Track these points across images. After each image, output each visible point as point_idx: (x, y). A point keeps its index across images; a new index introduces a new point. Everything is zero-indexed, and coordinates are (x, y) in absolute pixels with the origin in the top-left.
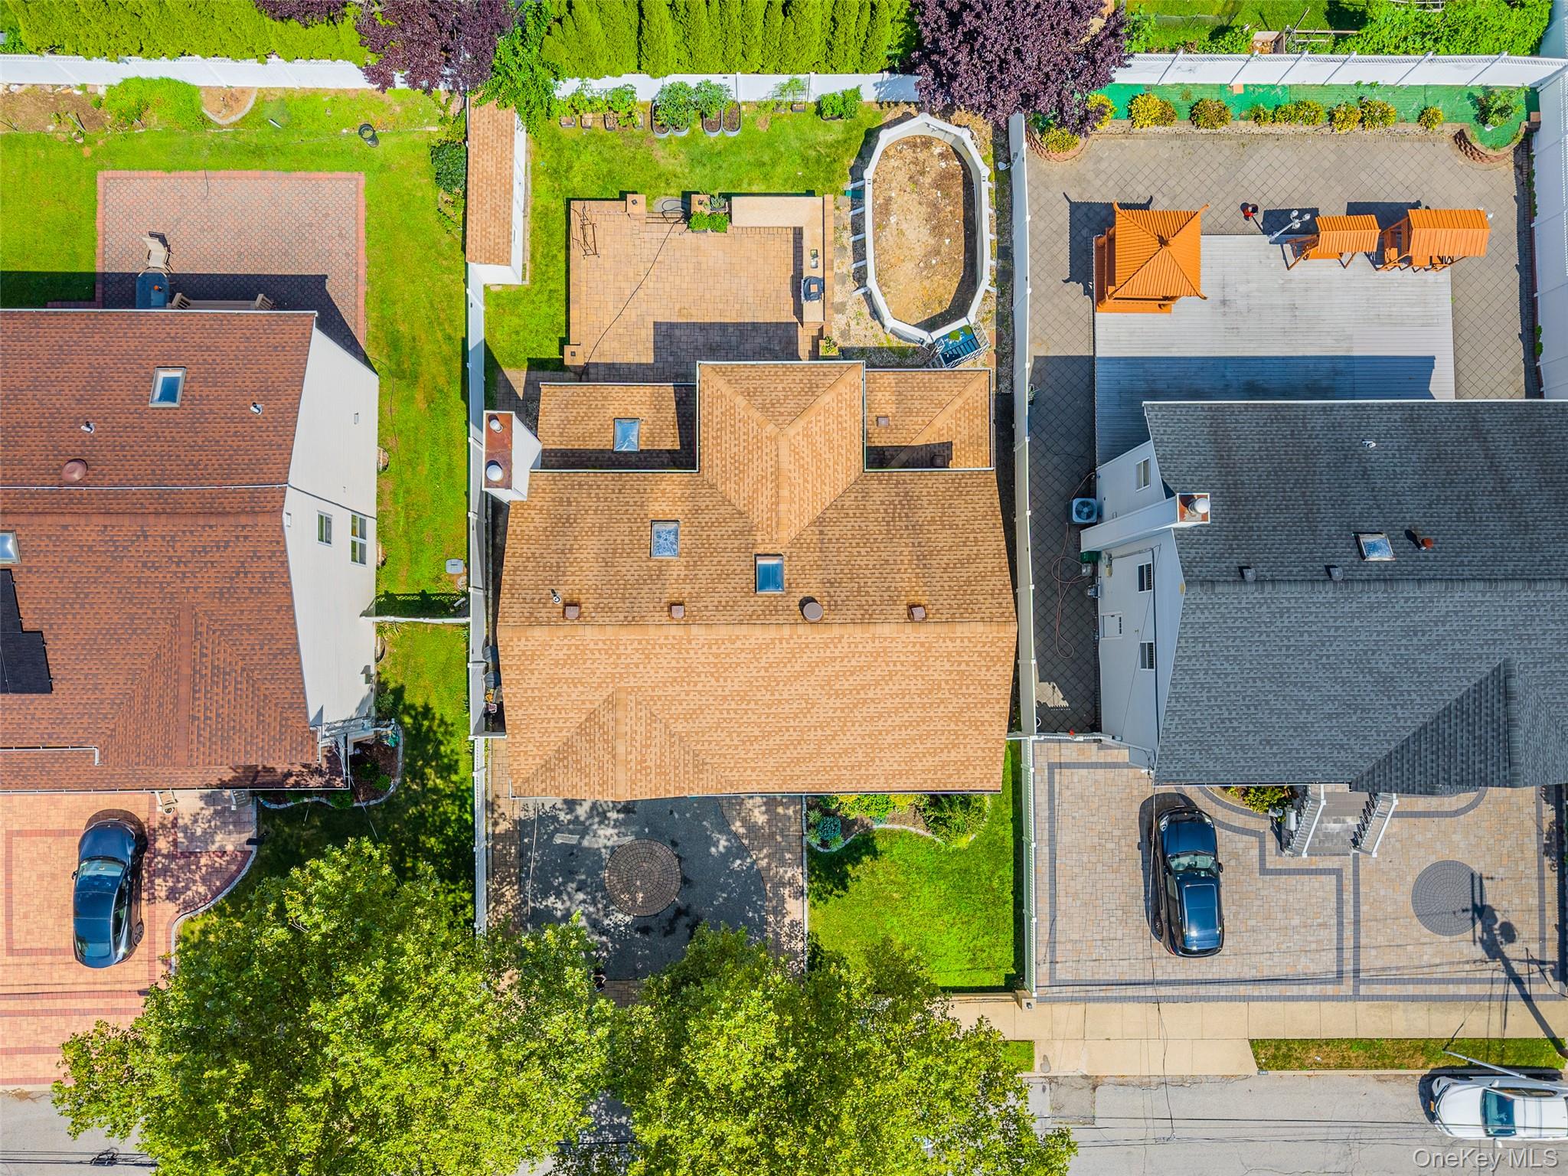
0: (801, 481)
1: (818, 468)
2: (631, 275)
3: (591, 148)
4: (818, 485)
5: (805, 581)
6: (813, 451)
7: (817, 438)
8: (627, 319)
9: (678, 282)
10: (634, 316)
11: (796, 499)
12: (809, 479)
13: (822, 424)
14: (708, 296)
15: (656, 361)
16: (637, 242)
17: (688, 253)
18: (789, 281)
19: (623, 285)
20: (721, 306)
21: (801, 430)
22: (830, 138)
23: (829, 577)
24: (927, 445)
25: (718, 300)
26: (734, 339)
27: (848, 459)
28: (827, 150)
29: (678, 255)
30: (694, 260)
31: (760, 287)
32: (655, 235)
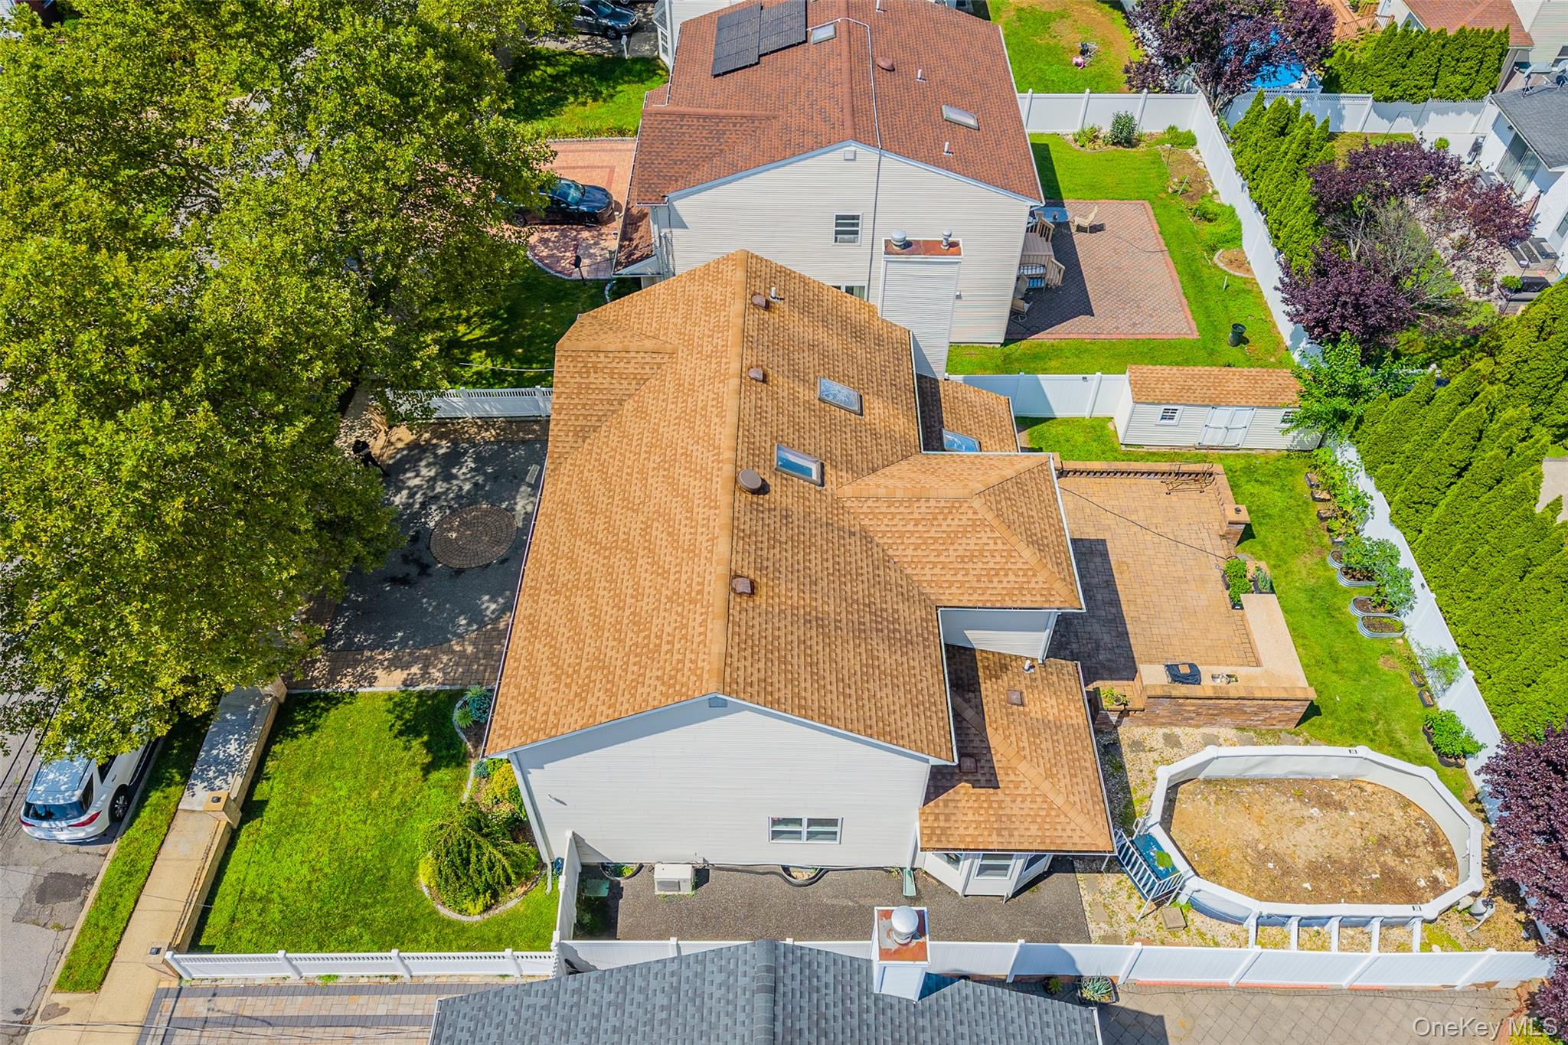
0: (916, 516)
1: (936, 540)
2: (1155, 521)
3: (1291, 501)
4: (913, 540)
5: (790, 494)
6: (956, 532)
7: (973, 540)
8: (1104, 517)
9: (1158, 561)
10: (1108, 522)
11: (893, 509)
12: (920, 528)
13: (992, 547)
14: (1149, 589)
16: (1194, 528)
17: (1196, 571)
19: (1141, 513)
20: (1140, 601)
21: (980, 516)
23: (795, 517)
24: (989, 748)
25: (1146, 598)
27: (951, 584)
29: (1191, 562)
30: (1189, 577)
31: (1175, 641)
32: (1207, 542)
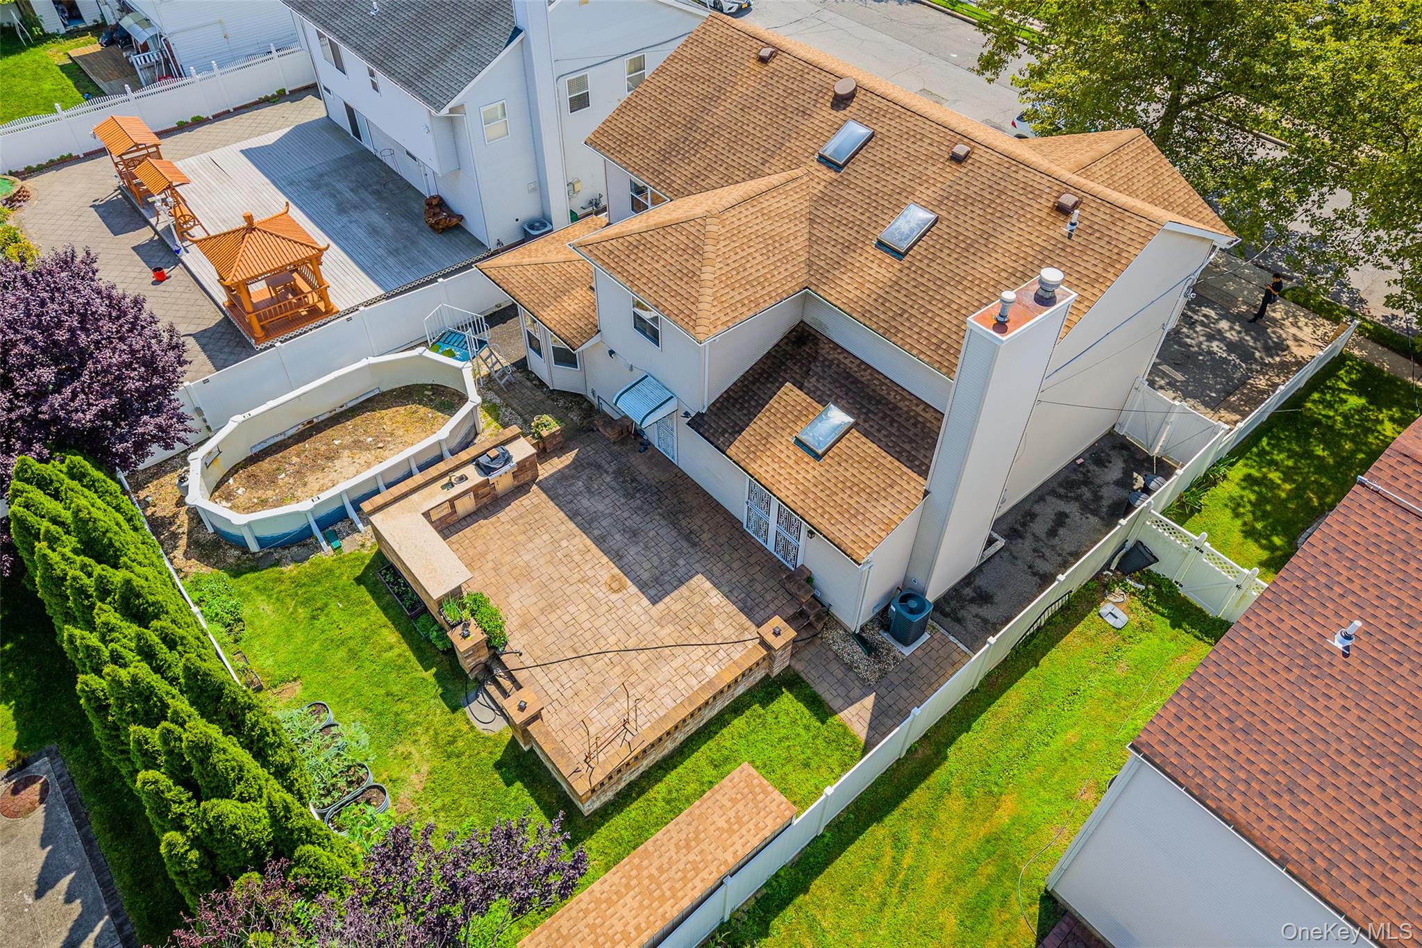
2: (618, 670)
5: (823, 125)
8: (676, 634)
9: (586, 616)
10: (667, 631)
14: (576, 576)
15: (697, 573)
16: (568, 693)
17: (538, 631)
18: (493, 519)
20: (577, 558)
22: (269, 607)
25: (573, 564)
26: (604, 523)
28: (288, 599)
29: (549, 640)
30: (542, 619)
32: (544, 681)
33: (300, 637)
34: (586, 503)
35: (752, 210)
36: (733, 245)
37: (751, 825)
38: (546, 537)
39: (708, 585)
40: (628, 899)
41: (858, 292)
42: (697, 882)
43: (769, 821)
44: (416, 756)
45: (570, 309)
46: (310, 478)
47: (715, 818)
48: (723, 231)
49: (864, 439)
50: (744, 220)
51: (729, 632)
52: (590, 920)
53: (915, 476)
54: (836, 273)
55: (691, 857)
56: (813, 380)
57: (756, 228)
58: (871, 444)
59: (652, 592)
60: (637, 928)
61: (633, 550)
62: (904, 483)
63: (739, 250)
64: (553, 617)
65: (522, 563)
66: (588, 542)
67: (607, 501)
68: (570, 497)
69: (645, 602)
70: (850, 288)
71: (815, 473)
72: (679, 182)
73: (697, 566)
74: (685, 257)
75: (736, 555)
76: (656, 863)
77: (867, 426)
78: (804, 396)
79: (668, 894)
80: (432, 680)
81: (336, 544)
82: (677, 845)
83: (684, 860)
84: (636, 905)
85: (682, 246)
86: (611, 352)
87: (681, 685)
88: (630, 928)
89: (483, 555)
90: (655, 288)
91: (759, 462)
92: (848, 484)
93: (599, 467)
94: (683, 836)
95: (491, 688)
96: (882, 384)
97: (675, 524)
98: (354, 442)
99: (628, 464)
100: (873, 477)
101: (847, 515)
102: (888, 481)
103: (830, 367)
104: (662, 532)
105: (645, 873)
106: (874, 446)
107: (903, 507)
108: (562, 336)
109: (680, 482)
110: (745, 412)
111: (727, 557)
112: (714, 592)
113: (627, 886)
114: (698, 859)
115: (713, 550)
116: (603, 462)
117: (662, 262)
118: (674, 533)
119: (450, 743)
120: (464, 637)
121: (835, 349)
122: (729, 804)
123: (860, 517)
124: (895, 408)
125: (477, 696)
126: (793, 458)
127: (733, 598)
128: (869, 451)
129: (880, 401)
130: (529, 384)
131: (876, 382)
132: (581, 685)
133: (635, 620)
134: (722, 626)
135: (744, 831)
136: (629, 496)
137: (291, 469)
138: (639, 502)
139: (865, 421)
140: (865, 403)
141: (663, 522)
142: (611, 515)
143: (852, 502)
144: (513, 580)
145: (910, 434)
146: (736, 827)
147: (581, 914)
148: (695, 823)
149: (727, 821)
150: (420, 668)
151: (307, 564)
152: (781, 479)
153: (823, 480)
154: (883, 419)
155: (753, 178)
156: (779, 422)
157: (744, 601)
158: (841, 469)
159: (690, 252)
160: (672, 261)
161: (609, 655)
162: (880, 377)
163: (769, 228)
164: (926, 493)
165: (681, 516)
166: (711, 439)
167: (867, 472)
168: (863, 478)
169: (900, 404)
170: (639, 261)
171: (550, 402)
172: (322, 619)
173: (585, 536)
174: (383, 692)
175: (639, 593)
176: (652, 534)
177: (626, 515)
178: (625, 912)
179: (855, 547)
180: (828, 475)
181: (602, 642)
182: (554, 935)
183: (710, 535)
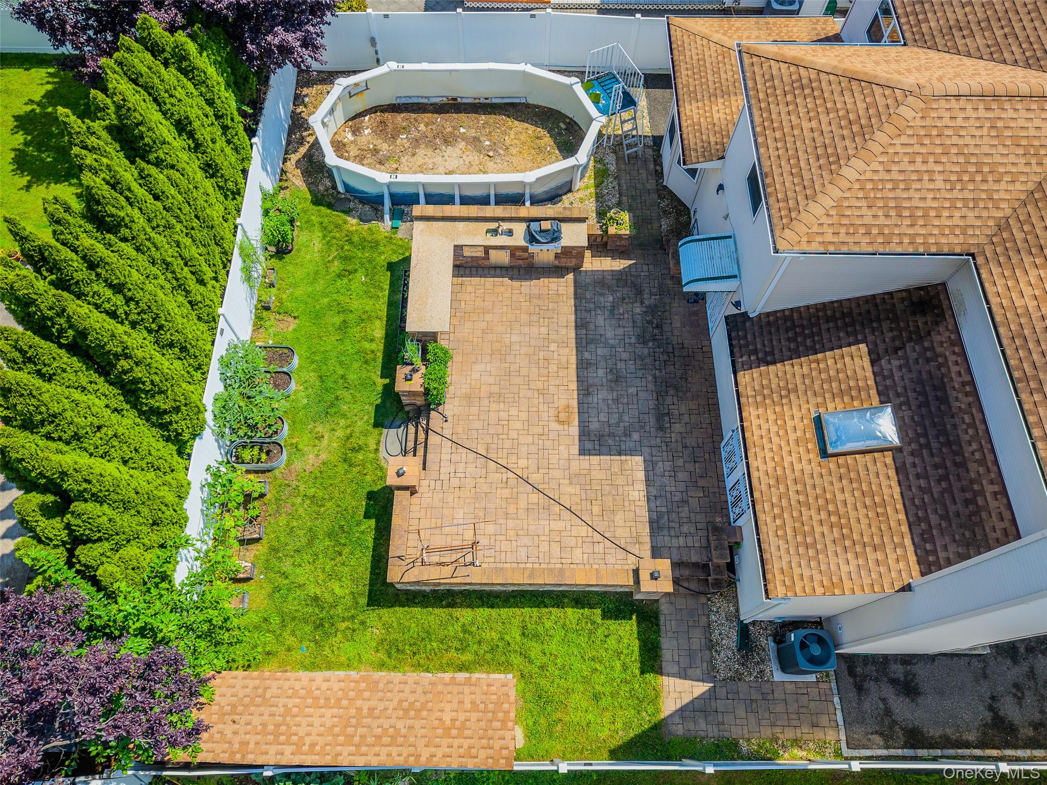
2: (506, 492)
3: (287, 566)
9: (518, 425)
10: (571, 490)
14: (540, 385)
15: (641, 454)
17: (474, 410)
18: (516, 284)
19: (523, 504)
20: (553, 368)
22: (318, 245)
25: (545, 371)
26: (599, 352)
28: (334, 249)
29: (477, 425)
30: (485, 402)
31: (524, 318)
32: (445, 457)
33: (320, 285)
34: (600, 320)
35: (982, 113)
36: (917, 148)
37: (466, 743)
38: (544, 330)
39: (641, 475)
40: (329, 713)
41: (1032, 304)
42: (384, 751)
43: (483, 754)
44: (325, 442)
45: (716, 116)
46: (421, 152)
47: (448, 707)
48: (919, 122)
49: (892, 473)
50: (959, 122)
51: (622, 534)
52: (290, 703)
53: (912, 558)
54: (1027, 260)
55: (400, 724)
56: (895, 363)
57: (968, 140)
58: (894, 483)
59: (588, 445)
60: (313, 745)
61: (603, 394)
62: (892, 557)
63: (919, 159)
64: (494, 407)
65: (507, 341)
66: (573, 360)
67: (620, 331)
68: (592, 306)
69: (575, 450)
70: (1027, 291)
71: (807, 469)
72: (933, 24)
73: (646, 450)
74: (845, 132)
75: (691, 467)
76: (372, 703)
77: (909, 460)
78: (869, 374)
79: (357, 739)
80: (380, 388)
81: (398, 223)
82: (401, 701)
83: (393, 721)
84: (329, 724)
85: (852, 116)
86: (721, 187)
87: (544, 547)
88: (308, 740)
89: (485, 312)
90: (781, 152)
91: (761, 411)
92: (831, 507)
93: (639, 292)
94: (411, 699)
95: (412, 429)
96: (973, 425)
97: (660, 395)
98: (475, 138)
99: (667, 308)
100: (864, 521)
101: (799, 539)
102: (877, 540)
103: (928, 360)
104: (643, 395)
105: (359, 703)
106: (897, 490)
107: (866, 581)
108: (686, 142)
109: (699, 357)
110: (792, 346)
111: (680, 462)
112: (641, 486)
113: (339, 700)
114: (404, 731)
115: (673, 445)
116: (647, 291)
117: (814, 124)
118: (652, 404)
119: (353, 450)
120: (407, 379)
121: (953, 344)
122: (468, 706)
123: (811, 552)
124: (963, 465)
125: (400, 427)
126: (799, 433)
127: (653, 505)
128: (886, 491)
129: (952, 444)
130: (652, 166)
131: (967, 419)
132: (470, 482)
133: (554, 460)
134: (621, 523)
135: (456, 742)
136: (642, 339)
137: (414, 134)
138: (646, 351)
139: (912, 454)
140: (932, 432)
141: (651, 386)
142: (612, 347)
143: (818, 529)
144: (489, 351)
145: (952, 508)
146: (454, 732)
147: (291, 691)
148: (429, 696)
149: (453, 720)
150: (379, 373)
151: (366, 226)
152: (767, 446)
153: (809, 482)
154: (936, 466)
155: (1028, 66)
156: (817, 383)
157: (660, 516)
158: (837, 485)
159: (855, 128)
160: (825, 128)
161: (510, 475)
162: (978, 416)
163: (986, 150)
164: (907, 588)
165: (672, 392)
166: (736, 350)
167: (862, 511)
168: (852, 514)
169: (972, 466)
170: (791, 107)
171: (655, 196)
172: (345, 281)
173: (574, 352)
174: (341, 372)
175: (577, 438)
176: (632, 390)
177: (625, 356)
178: (317, 722)
179: (779, 577)
180: (818, 481)
181: (513, 459)
182: (260, 691)
183: (683, 430)
